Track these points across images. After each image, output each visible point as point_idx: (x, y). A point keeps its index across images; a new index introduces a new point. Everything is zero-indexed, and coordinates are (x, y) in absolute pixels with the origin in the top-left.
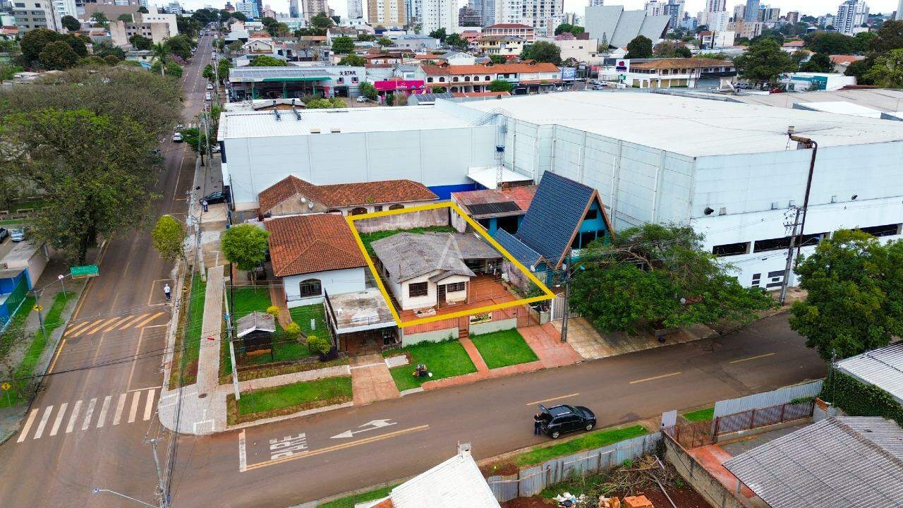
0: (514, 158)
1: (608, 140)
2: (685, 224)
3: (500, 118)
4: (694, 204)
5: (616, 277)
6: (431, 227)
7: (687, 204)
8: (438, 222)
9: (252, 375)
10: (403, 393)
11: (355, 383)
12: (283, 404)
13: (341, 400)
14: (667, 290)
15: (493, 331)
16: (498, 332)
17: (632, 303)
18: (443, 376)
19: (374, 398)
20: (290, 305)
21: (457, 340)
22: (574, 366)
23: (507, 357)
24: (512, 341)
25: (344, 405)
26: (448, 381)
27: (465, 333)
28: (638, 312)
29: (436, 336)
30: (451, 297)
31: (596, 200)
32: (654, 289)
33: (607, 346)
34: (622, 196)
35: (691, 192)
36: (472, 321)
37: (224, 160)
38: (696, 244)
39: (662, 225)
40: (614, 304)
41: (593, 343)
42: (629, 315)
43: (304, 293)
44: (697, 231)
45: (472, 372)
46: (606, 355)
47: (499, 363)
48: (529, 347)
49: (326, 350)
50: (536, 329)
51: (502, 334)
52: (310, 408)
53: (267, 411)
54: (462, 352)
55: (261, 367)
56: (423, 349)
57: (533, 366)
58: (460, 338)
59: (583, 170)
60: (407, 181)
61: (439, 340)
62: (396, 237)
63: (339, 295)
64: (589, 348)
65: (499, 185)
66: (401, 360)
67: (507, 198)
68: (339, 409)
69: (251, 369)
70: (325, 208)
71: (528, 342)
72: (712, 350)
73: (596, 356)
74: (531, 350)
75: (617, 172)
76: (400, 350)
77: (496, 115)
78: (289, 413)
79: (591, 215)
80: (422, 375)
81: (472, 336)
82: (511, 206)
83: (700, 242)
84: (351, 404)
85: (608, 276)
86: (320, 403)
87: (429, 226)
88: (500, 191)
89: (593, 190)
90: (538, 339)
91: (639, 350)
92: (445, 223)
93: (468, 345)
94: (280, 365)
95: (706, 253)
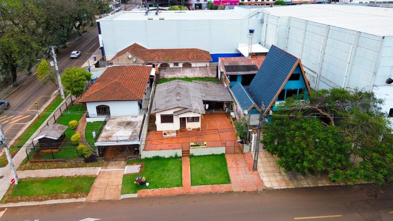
0: (265, 39)
1: (321, 25)
2: (368, 90)
3: (260, 14)
4: (378, 74)
5: (300, 128)
6: (206, 77)
7: (372, 74)
8: (210, 74)
9: (39, 166)
10: (123, 197)
11: (96, 182)
12: (42, 192)
13: (79, 195)
14: (339, 147)
15: (208, 154)
16: (211, 155)
17: (306, 153)
18: (156, 187)
19: (102, 197)
20: (88, 120)
21: (180, 157)
22: (256, 193)
23: (208, 177)
24: (218, 164)
25: (79, 200)
26: (157, 191)
27: (186, 153)
28: (310, 161)
29: (166, 154)
30: (190, 126)
31: (299, 66)
32: (327, 143)
33: (287, 178)
34: (325, 66)
35: (377, 65)
36: (192, 146)
37: (100, 33)
38: (375, 106)
39: (348, 90)
40: (293, 150)
41: (277, 174)
42: (302, 162)
43: (99, 113)
44: (377, 96)
45: (178, 186)
46: (284, 187)
47: (200, 181)
48: (227, 171)
49: (88, 155)
50: (239, 157)
51: (213, 157)
52: (57, 199)
53: (29, 196)
54: (179, 168)
55: (46, 161)
56: (154, 162)
57: (224, 188)
58: (183, 156)
59: (303, 47)
60: (196, 49)
61: (168, 157)
62: (172, 82)
63: (119, 117)
64: (272, 179)
65: (250, 54)
66: (135, 169)
67: (253, 62)
68: (74, 203)
69: (40, 162)
70: (143, 62)
71: (229, 166)
72: (376, 196)
73: (276, 186)
74: (228, 174)
75: (324, 49)
76: (139, 161)
77: (259, 13)
78: (41, 200)
79: (294, 77)
80: (141, 185)
81: (192, 156)
82: (253, 68)
83: (378, 105)
84: (84, 200)
85: (293, 126)
86: (65, 195)
87: (204, 77)
88: (250, 58)
89: (297, 59)
90: (237, 165)
91: (312, 186)
92: (214, 76)
93: (186, 162)
94: (59, 161)
95: (383, 114)
